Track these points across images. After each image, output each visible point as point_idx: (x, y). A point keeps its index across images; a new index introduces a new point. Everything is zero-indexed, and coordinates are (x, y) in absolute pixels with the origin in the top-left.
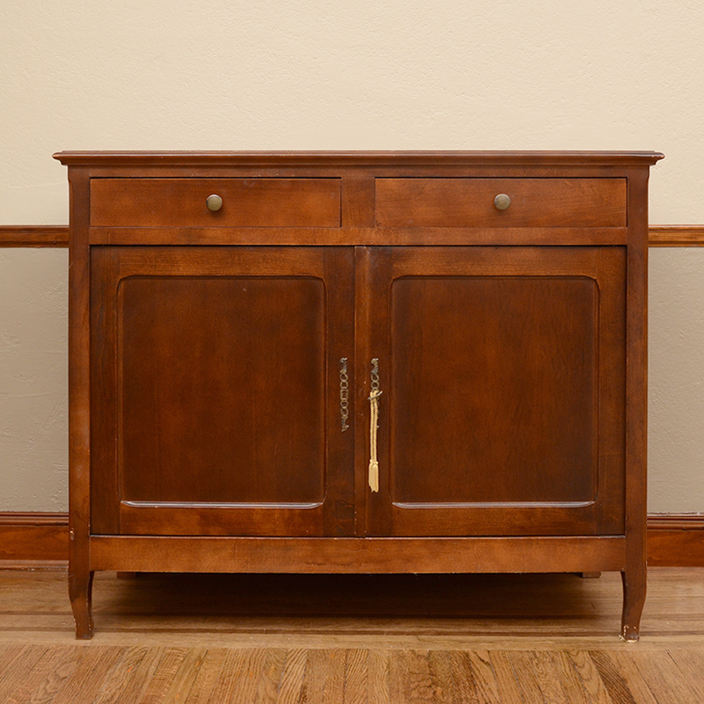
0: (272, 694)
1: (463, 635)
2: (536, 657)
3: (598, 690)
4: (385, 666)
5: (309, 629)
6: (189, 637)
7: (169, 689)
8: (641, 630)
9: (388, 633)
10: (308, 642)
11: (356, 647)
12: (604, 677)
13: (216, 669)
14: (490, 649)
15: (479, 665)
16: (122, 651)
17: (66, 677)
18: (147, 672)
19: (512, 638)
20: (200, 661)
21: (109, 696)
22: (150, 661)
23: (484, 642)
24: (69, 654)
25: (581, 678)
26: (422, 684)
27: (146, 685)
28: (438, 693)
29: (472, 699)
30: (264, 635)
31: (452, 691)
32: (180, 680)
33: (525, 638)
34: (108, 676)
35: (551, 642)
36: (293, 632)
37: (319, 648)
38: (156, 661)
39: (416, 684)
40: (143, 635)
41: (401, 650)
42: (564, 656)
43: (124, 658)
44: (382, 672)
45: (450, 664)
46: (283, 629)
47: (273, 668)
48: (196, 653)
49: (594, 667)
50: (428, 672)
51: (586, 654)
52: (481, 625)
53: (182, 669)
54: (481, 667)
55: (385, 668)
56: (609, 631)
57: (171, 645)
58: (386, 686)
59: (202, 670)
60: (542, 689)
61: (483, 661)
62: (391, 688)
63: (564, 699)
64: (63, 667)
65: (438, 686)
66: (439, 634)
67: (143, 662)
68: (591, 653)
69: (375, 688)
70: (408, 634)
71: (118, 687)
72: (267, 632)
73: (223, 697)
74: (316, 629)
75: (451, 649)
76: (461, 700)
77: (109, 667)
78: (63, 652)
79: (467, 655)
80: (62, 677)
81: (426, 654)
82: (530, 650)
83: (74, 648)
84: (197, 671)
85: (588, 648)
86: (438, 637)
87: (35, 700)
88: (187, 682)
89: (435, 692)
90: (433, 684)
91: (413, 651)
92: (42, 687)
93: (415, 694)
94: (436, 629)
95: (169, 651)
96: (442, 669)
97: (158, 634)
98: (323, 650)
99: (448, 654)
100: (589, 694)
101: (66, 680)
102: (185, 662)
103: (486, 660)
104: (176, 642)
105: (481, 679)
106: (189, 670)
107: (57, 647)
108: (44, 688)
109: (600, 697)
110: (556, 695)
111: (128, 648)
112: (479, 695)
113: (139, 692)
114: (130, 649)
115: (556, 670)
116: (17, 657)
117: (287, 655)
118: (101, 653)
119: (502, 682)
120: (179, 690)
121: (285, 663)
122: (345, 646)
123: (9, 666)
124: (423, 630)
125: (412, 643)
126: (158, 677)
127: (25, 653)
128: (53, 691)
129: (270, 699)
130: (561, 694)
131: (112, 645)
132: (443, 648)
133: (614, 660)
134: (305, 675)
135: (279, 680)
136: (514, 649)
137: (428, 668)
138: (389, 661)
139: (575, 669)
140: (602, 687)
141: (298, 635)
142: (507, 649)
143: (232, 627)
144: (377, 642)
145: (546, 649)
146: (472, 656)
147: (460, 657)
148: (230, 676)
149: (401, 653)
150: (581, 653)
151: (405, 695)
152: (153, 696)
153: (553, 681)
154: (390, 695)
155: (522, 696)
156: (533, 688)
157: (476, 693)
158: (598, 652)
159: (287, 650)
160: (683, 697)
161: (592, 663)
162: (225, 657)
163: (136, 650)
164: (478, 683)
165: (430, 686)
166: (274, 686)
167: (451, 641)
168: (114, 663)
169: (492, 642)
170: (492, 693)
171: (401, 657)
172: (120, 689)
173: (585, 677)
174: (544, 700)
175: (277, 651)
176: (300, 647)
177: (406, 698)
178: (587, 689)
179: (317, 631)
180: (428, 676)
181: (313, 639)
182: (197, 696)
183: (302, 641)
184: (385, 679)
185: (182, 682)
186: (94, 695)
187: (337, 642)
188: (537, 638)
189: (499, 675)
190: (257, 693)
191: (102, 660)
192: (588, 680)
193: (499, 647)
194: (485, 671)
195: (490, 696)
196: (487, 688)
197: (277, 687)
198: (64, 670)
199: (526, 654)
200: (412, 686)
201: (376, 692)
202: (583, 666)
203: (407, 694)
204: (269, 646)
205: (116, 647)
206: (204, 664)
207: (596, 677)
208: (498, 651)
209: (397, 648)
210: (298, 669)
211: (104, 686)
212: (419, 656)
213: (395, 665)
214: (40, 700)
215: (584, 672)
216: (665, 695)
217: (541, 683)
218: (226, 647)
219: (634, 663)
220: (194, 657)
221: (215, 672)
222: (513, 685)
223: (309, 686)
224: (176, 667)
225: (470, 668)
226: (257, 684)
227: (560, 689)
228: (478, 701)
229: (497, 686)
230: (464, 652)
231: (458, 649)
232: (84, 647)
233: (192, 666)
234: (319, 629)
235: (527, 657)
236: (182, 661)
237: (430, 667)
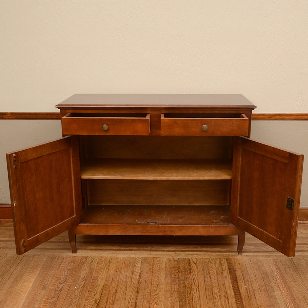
0: (131, 276)
1: (189, 252)
2: (210, 261)
3: (227, 275)
4: (165, 264)
5: (142, 249)
6: (106, 252)
7: (101, 274)
8: (243, 250)
9: (167, 251)
10: (142, 255)
11: (156, 257)
12: (229, 269)
13: (115, 266)
14: (197, 258)
15: (192, 264)
16: (86, 258)
17: (70, 269)
18: (94, 267)
19: (204, 253)
20: (110, 262)
21: (84, 277)
22: (95, 262)
23: (195, 255)
24: (70, 259)
25: (223, 270)
26: (175, 272)
27: (94, 272)
28: (180, 276)
29: (189, 278)
30: (129, 251)
31: (184, 275)
32: (104, 270)
33: (208, 253)
34: (82, 268)
35: (215, 255)
36: (137, 250)
37: (145, 257)
38: (96, 263)
39: (174, 272)
40: (92, 251)
41: (170, 258)
42: (219, 261)
43: (87, 261)
44: (164, 267)
45: (184, 264)
46: (134, 249)
47: (131, 265)
48: (108, 259)
49: (227, 265)
50: (177, 267)
51: (225, 260)
52: (195, 247)
53: (104, 266)
54: (193, 265)
55: (165, 265)
56: (234, 250)
57: (101, 256)
58: (164, 273)
59: (110, 266)
60: (211, 274)
61: (194, 262)
62: (166, 273)
63: (217, 278)
64: (69, 265)
65: (180, 272)
66: (182, 251)
67: (93, 263)
68: (227, 259)
69: (161, 273)
70: (172, 251)
71: (86, 273)
72: (130, 250)
73: (117, 277)
74: (144, 249)
75: (185, 257)
76: (186, 278)
77: (83, 265)
78: (68, 259)
79: (190, 260)
80: (69, 269)
81: (177, 260)
82: (209, 258)
83: (71, 257)
84: (109, 266)
85: (226, 258)
86: (181, 252)
87: (62, 278)
88: (106, 271)
89: (179, 275)
90: (178, 272)
91: (173, 258)
92: (63, 273)
93: (173, 276)
94: (181, 249)
95: (100, 258)
96: (181, 265)
97: (97, 251)
98: (146, 258)
99: (184, 259)
100: (224, 276)
101: (70, 270)
102: (105, 263)
103: (195, 262)
104: (102, 255)
105: (193, 270)
106: (106, 266)
107: (67, 256)
108: (64, 273)
109: (227, 278)
110: (214, 277)
111: (88, 257)
112: (192, 276)
113: (92, 275)
114: (89, 257)
115: (216, 266)
116: (55, 261)
117: (136, 259)
118: (80, 259)
119: (199, 271)
120: (104, 274)
121: (135, 263)
122: (153, 256)
123: (53, 264)
124: (177, 249)
125: (173, 255)
126: (97, 269)
127: (57, 259)
128: (67, 275)
129: (131, 277)
130: (216, 276)
131: (83, 256)
132: (182, 257)
133: (234, 262)
134: (141, 268)
135: (133, 270)
136: (204, 258)
137: (177, 265)
138: (166, 262)
139: (221, 266)
140: (228, 273)
141: (139, 252)
142: (202, 258)
143: (119, 248)
144: (163, 255)
145: (213, 258)
146: (191, 260)
147: (187, 261)
148: (119, 268)
149: (170, 259)
150: (224, 259)
151: (170, 276)
152: (96, 276)
153: (214, 271)
154: (166, 276)
155: (204, 277)
156: (208, 273)
157: (191, 276)
158: (229, 259)
159: (135, 258)
160: (252, 278)
161: (227, 264)
162: (117, 261)
163: (90, 258)
164: (192, 272)
165: (178, 273)
166: (131, 272)
167: (185, 254)
168: (84, 263)
169: (197, 255)
170: (196, 275)
171: (170, 261)
172: (86, 274)
173: (224, 270)
174: (211, 278)
175: (133, 258)
176: (139, 256)
177: (170, 277)
178: (224, 274)
179: (145, 250)
180: (177, 269)
181: (143, 253)
182: (109, 277)
183: (140, 254)
184: (164, 270)
185: (105, 271)
186: (79, 276)
187: (151, 254)
188: (212, 253)
189: (198, 268)
190: (127, 275)
191: (80, 262)
192: (224, 271)
193: (199, 257)
194: (194, 267)
195: (195, 276)
196: (194, 274)
197: (133, 273)
198: (69, 266)
199: (207, 260)
200: (172, 273)
201: (162, 275)
202: (223, 265)
203: (171, 276)
204: (130, 256)
205: (84, 257)
206: (111, 264)
207: (227, 270)
208: (199, 258)
209: (169, 257)
210: (139, 265)
211: (82, 272)
212: (175, 260)
213: (168, 264)
214: (64, 278)
215: (224, 267)
216: (247, 277)
217: (210, 272)
218: (117, 256)
219: (239, 264)
220: (108, 261)
221: (114, 267)
222: (202, 272)
223: (142, 272)
224: (102, 265)
225: (190, 265)
226: (127, 272)
227: (216, 274)
228: (191, 279)
229: (197, 273)
230: (189, 259)
231: (187, 258)
232: (75, 256)
233: (107, 265)
234: (145, 249)
235: (207, 261)
236: (104, 262)
237: (178, 265)
